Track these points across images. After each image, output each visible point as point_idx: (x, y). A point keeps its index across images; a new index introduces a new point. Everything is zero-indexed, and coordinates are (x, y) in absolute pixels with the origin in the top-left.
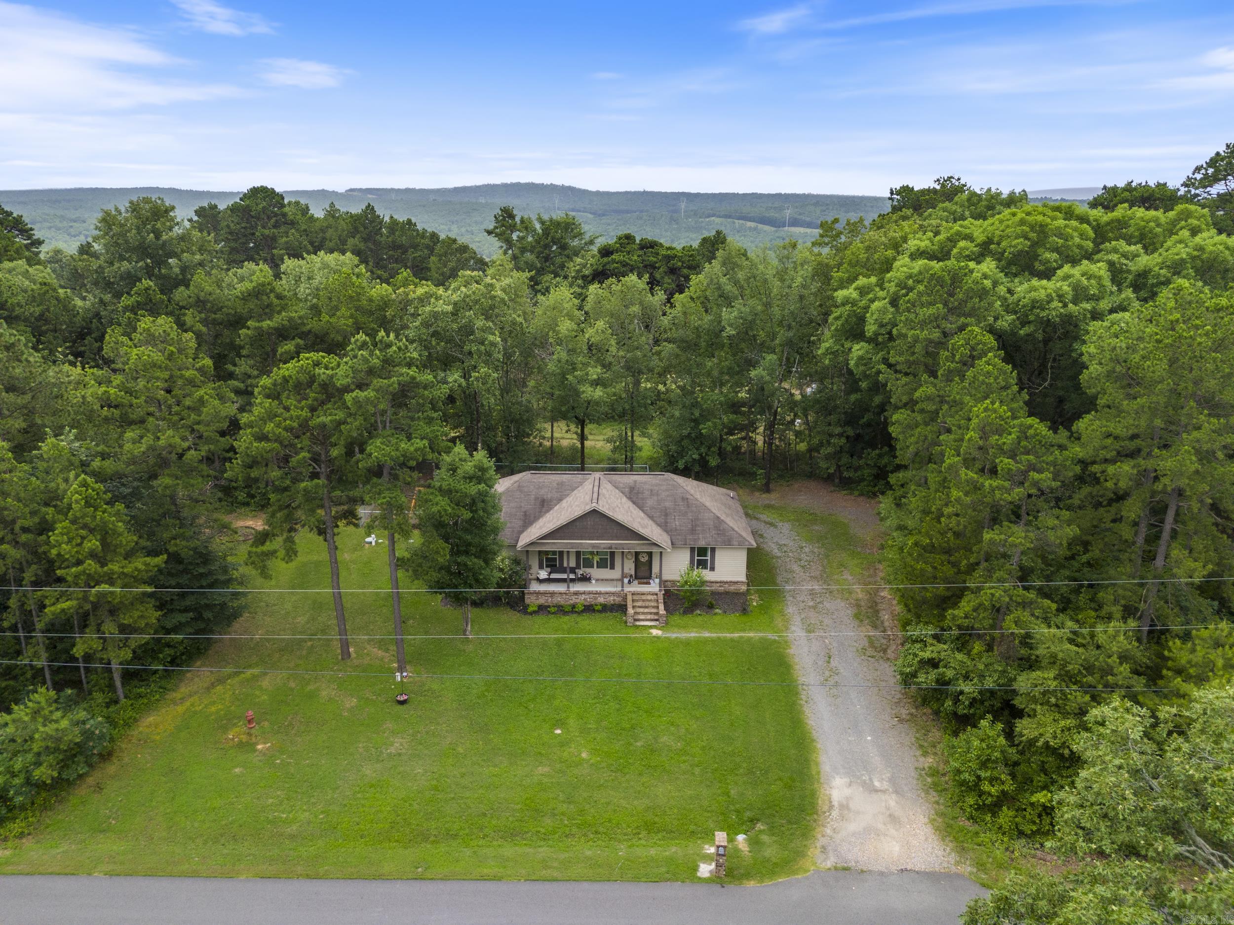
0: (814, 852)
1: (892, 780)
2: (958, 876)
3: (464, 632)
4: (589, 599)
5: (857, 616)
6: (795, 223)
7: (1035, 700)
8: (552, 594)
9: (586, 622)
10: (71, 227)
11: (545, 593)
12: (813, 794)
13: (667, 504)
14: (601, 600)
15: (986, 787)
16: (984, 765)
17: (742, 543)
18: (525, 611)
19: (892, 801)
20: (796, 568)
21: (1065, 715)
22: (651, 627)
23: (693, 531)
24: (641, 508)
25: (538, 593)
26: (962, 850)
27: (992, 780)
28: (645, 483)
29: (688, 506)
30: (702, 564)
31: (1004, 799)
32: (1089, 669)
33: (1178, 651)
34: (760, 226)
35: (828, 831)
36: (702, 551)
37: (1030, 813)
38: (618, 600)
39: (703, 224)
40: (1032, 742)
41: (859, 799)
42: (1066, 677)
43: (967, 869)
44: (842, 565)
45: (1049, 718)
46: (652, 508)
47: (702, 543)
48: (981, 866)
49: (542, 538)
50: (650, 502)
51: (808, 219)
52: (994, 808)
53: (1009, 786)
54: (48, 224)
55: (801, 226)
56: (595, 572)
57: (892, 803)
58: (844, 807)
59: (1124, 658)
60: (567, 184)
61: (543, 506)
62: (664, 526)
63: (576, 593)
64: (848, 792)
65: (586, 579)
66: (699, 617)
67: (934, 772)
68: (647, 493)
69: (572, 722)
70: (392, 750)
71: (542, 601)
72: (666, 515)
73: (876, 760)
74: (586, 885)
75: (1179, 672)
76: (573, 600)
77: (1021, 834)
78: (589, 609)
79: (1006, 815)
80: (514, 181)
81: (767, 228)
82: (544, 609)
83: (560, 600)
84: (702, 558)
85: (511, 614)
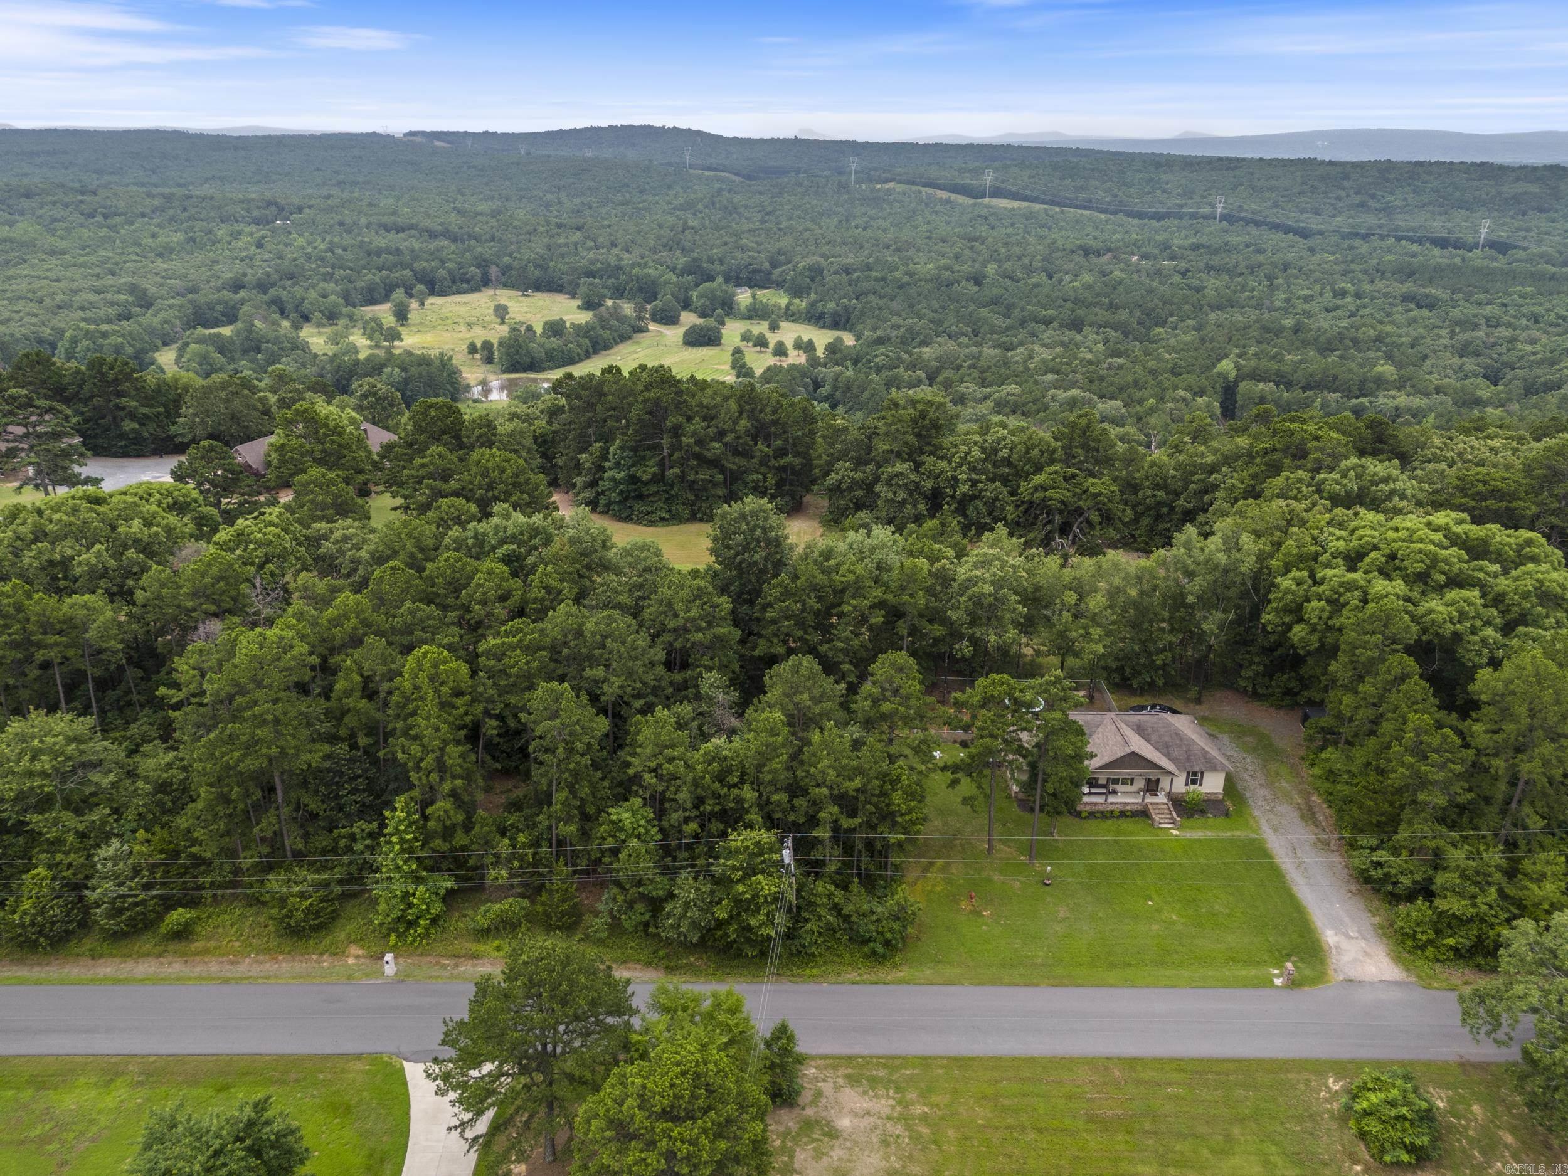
0: (1331, 972)
1: (1359, 931)
2: (1409, 983)
3: (1052, 834)
4: (1121, 808)
5: (1302, 817)
6: (997, 193)
7: (1446, 889)
8: (1096, 804)
9: (1126, 825)
10: (82, 202)
11: (1090, 804)
12: (1318, 940)
13: (1167, 739)
14: (1129, 808)
15: (1419, 936)
16: (1418, 925)
17: (1223, 768)
18: (1078, 814)
19: (1363, 944)
20: (1246, 776)
21: (1464, 898)
22: (1172, 828)
23: (1188, 760)
24: (1148, 741)
25: (1086, 804)
26: (1408, 970)
27: (1423, 933)
29: (1181, 740)
30: (1194, 782)
31: (1430, 942)
32: (1478, 873)
33: (1527, 865)
34: (953, 196)
35: (1335, 961)
36: (1195, 774)
37: (1442, 949)
38: (1142, 808)
39: (881, 194)
40: (1442, 912)
41: (1345, 944)
42: (1464, 876)
43: (1413, 979)
44: (1278, 774)
45: (1455, 899)
47: (1196, 769)
48: (1419, 977)
49: (1100, 768)
50: (1154, 737)
51: (1013, 189)
52: (1423, 948)
53: (1431, 935)
54: (49, 198)
55: (1005, 197)
56: (1119, 788)
58: (1337, 947)
59: (1497, 867)
60: (694, 128)
62: (1168, 755)
63: (1112, 803)
64: (1336, 939)
65: (1114, 792)
66: (1198, 821)
67: (1381, 927)
71: (1088, 808)
73: (1347, 920)
75: (1525, 875)
76: (1110, 808)
77: (1438, 961)
78: (1123, 814)
79: (1430, 951)
80: (626, 123)
81: (962, 199)
82: (1092, 815)
83: (1101, 808)
84: (1194, 778)
85: (1069, 820)
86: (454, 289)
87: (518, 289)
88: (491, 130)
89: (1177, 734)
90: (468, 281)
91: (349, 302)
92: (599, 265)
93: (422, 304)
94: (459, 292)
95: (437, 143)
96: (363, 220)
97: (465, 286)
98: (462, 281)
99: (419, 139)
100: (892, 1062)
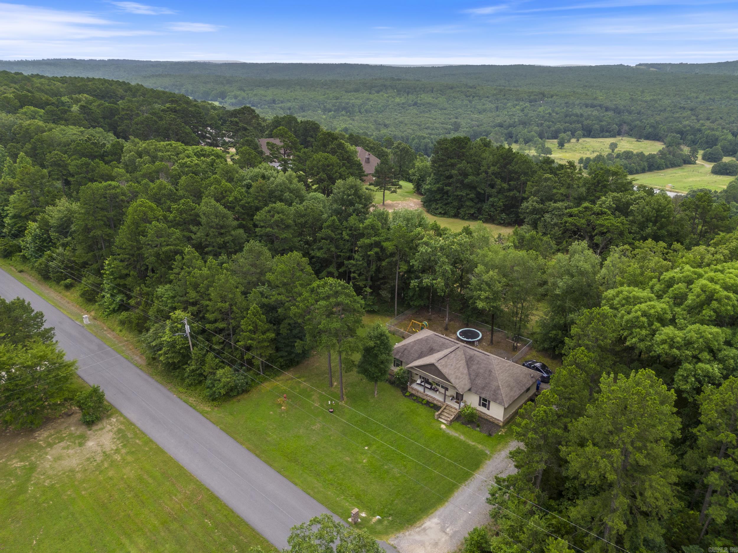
0: (392, 537)
1: (455, 532)
4: (431, 400)
8: (419, 391)
9: (422, 409)
11: (415, 390)
13: (481, 371)
14: (435, 402)
18: (405, 392)
22: (444, 423)
23: (483, 388)
24: (468, 368)
25: (413, 389)
28: (478, 357)
29: (490, 375)
30: (484, 405)
35: (407, 533)
36: (486, 400)
38: (439, 404)
41: (434, 531)
46: (474, 370)
47: (484, 396)
49: (416, 367)
50: (474, 367)
57: (443, 539)
61: (430, 351)
62: (473, 380)
63: (427, 395)
64: (433, 526)
65: (434, 390)
66: (469, 428)
68: (476, 362)
69: (374, 447)
70: (314, 428)
71: (413, 392)
72: (477, 376)
73: (461, 522)
74: (315, 501)
76: (424, 397)
78: (427, 404)
82: (412, 395)
83: (419, 395)
84: (485, 403)
85: (399, 393)
86: (601, 135)
87: (636, 137)
88: (684, 62)
89: (490, 371)
90: (610, 132)
91: (541, 136)
92: (688, 128)
93: (578, 140)
94: (603, 137)
95: (652, 69)
96: (578, 102)
97: (608, 134)
98: (607, 131)
99: (641, 67)
100: (139, 433)
